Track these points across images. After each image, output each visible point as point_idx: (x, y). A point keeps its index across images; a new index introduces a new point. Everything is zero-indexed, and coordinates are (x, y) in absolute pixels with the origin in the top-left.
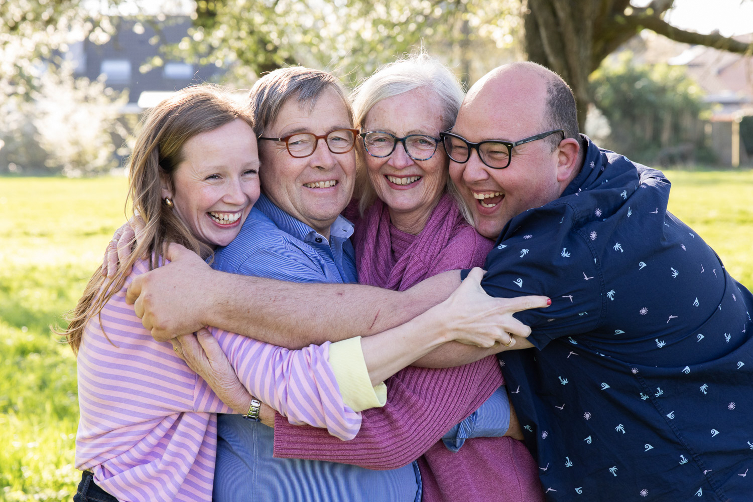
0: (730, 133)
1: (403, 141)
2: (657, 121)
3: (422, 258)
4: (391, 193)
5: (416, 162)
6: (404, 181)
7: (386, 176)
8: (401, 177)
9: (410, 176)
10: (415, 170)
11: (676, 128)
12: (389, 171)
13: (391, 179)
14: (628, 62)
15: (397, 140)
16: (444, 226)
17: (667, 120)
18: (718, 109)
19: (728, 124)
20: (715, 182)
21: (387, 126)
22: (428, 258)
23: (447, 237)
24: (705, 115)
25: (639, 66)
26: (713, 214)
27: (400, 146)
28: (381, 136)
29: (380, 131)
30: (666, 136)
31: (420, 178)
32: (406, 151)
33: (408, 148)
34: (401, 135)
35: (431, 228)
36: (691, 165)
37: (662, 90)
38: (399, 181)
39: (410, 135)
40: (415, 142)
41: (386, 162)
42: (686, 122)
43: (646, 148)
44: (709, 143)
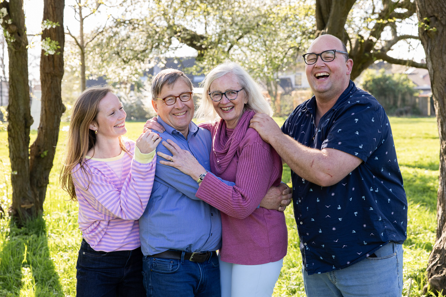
0: (427, 102)
1: (225, 94)
2: (395, 97)
3: (237, 138)
4: (224, 114)
5: (231, 101)
6: (228, 108)
7: (221, 108)
8: (226, 107)
9: (230, 107)
10: (231, 104)
11: (403, 100)
12: (221, 106)
13: (222, 109)
14: (383, 72)
15: (222, 94)
16: (244, 126)
17: (400, 97)
18: (422, 92)
19: (426, 98)
20: (417, 122)
21: (218, 90)
22: (239, 138)
23: (246, 129)
24: (416, 94)
25: (388, 74)
26: (414, 135)
27: (224, 96)
28: (216, 93)
29: (216, 92)
30: (399, 103)
31: (233, 107)
32: (227, 97)
33: (227, 96)
34: (223, 92)
35: (240, 127)
36: (409, 115)
37: (397, 84)
38: (225, 109)
39: (227, 91)
40: (229, 93)
41: (220, 103)
42: (408, 97)
43: (391, 108)
44: (417, 106)
